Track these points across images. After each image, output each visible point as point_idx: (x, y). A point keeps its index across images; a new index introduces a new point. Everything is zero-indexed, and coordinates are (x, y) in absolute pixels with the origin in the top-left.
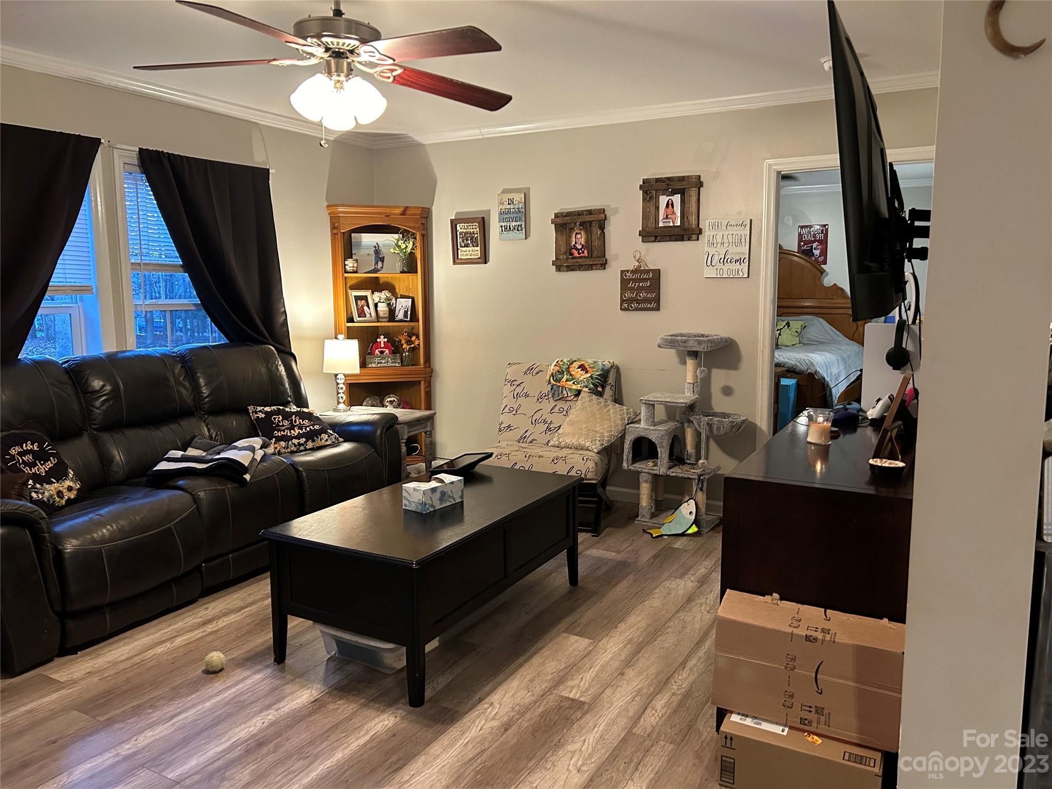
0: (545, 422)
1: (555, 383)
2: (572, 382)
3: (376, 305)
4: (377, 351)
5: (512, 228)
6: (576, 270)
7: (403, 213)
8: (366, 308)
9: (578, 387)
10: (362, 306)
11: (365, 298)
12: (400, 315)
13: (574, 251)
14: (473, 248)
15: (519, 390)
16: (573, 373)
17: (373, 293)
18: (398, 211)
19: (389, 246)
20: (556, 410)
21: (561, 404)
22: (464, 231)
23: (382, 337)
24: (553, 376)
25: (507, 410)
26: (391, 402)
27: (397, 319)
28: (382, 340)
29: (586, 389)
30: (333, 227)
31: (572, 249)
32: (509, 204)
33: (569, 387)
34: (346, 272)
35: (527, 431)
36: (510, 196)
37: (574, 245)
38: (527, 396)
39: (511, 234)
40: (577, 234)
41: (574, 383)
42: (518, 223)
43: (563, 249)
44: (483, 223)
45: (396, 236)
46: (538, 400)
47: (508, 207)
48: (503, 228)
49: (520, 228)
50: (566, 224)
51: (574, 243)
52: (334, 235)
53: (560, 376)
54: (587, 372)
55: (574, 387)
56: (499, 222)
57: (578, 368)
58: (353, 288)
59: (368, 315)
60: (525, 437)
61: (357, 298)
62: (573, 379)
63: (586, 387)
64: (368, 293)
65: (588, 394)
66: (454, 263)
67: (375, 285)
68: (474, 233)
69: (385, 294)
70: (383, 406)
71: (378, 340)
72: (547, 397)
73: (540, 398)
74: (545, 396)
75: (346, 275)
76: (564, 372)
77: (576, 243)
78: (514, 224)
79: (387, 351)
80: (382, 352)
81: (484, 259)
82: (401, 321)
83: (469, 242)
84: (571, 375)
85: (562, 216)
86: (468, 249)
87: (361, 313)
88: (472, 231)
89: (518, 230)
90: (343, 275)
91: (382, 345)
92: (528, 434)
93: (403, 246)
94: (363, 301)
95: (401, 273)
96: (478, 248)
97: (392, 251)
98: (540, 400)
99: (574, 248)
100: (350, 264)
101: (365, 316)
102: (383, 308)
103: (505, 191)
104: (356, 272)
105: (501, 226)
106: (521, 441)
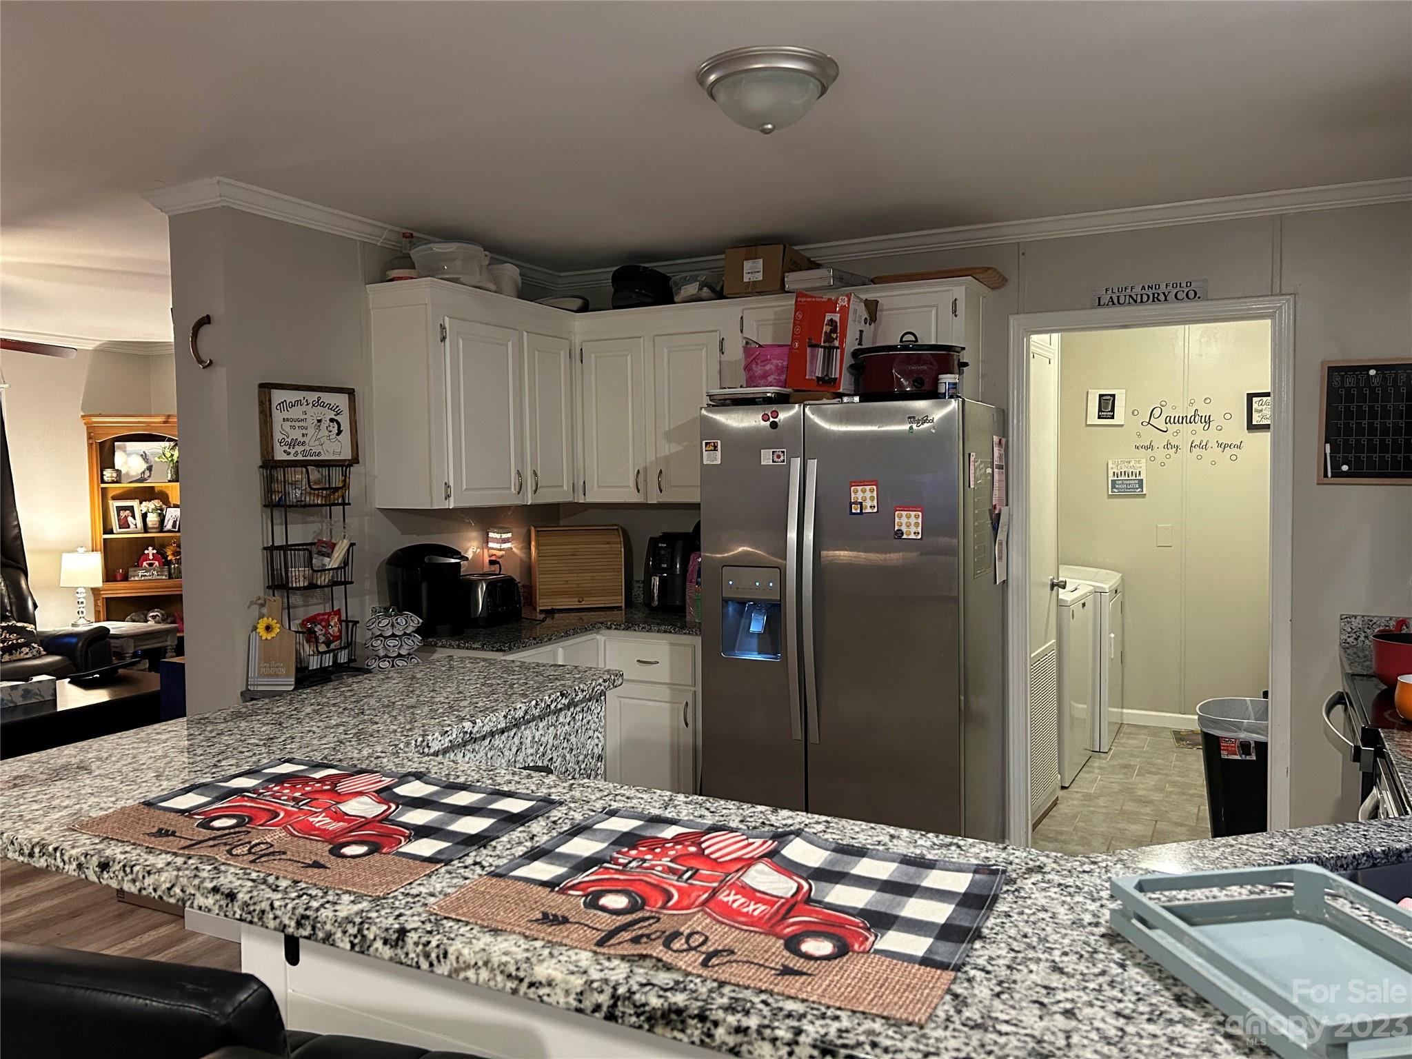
4: (145, 564)
7: (165, 422)
8: (130, 519)
10: (126, 517)
11: (131, 509)
12: (169, 526)
17: (141, 503)
18: (160, 420)
19: (154, 455)
23: (150, 548)
26: (154, 617)
27: (165, 529)
28: (150, 551)
30: (89, 438)
34: (103, 481)
45: (166, 444)
52: (90, 445)
58: (115, 498)
59: (132, 526)
61: (119, 509)
64: (135, 503)
67: (147, 494)
69: (157, 503)
70: (146, 621)
71: (146, 552)
75: (103, 485)
79: (157, 563)
80: (151, 565)
82: (169, 531)
87: (124, 524)
90: (98, 486)
91: (151, 557)
93: (168, 455)
94: (128, 512)
95: (169, 481)
97: (157, 459)
100: (108, 474)
101: (129, 527)
102: (152, 519)
104: (117, 482)
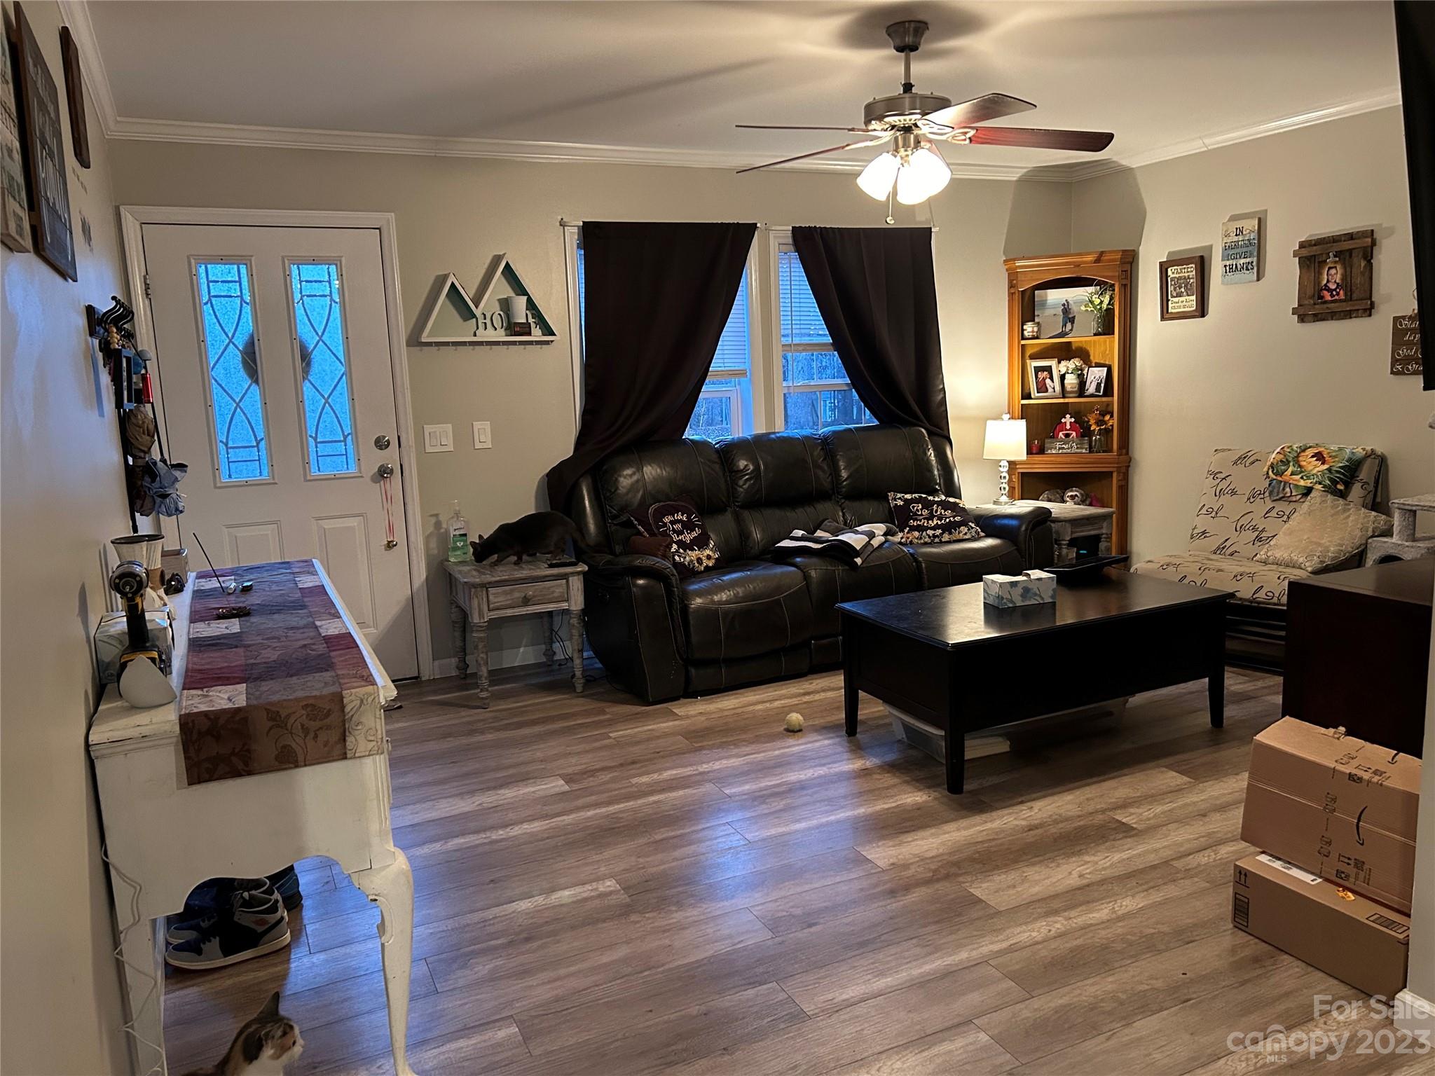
0: (1254, 529)
1: (1274, 477)
2: (1300, 476)
3: (1063, 377)
4: (1061, 434)
5: (1239, 267)
6: (1327, 320)
7: (1098, 260)
8: (1048, 381)
9: (1308, 483)
10: (1044, 379)
11: (1049, 369)
12: (1091, 389)
13: (1325, 292)
14: (1187, 298)
15: (1223, 485)
16: (1303, 463)
17: (1059, 362)
18: (1090, 258)
19: (1079, 303)
20: (1273, 513)
21: (1281, 506)
22: (1177, 276)
23: (1068, 416)
24: (1273, 468)
25: (1204, 511)
26: (1072, 497)
27: (1087, 393)
28: (1068, 420)
29: (1319, 487)
30: (1011, 286)
31: (1322, 290)
32: (1236, 235)
33: (1295, 483)
34: (1023, 338)
35: (1227, 540)
36: (1239, 224)
37: (1326, 285)
38: (1234, 493)
39: (1238, 276)
40: (1330, 268)
41: (1302, 478)
42: (1248, 260)
43: (1310, 291)
44: (1202, 264)
45: (1091, 289)
46: (1249, 499)
47: (1236, 239)
48: (1228, 268)
49: (1250, 267)
50: (1315, 256)
51: (1325, 282)
52: (1011, 295)
53: (1283, 468)
54: (1323, 463)
55: (1302, 483)
56: (1222, 260)
57: (1313, 457)
58: (1033, 357)
59: (1050, 390)
60: (1223, 548)
61: (1038, 369)
62: (1301, 472)
63: (1320, 483)
64: (1052, 363)
65: (1321, 493)
66: (1163, 318)
67: (1064, 352)
68: (1189, 278)
69: (1076, 362)
70: (1064, 501)
71: (1063, 420)
72: (1262, 496)
73: (1253, 496)
74: (1260, 494)
75: (1023, 342)
76: (1289, 462)
77: (1328, 281)
78: (1242, 261)
79: (1074, 434)
80: (1067, 436)
81: (1202, 311)
82: (1092, 396)
83: (1183, 290)
84: (1300, 466)
85: (1311, 245)
86: (1181, 299)
87: (1042, 388)
88: (1186, 275)
89: (1248, 269)
90: (1019, 342)
91: (1068, 427)
92: (1228, 544)
93: (1097, 301)
94: (1046, 373)
95: (1095, 335)
96: (1194, 298)
97: (1083, 308)
98: (1252, 500)
99: (1325, 289)
100: (1029, 328)
101: (1046, 391)
102: (1071, 380)
103: (1234, 218)
104: (1037, 338)
105: (1225, 266)
106: (1218, 552)
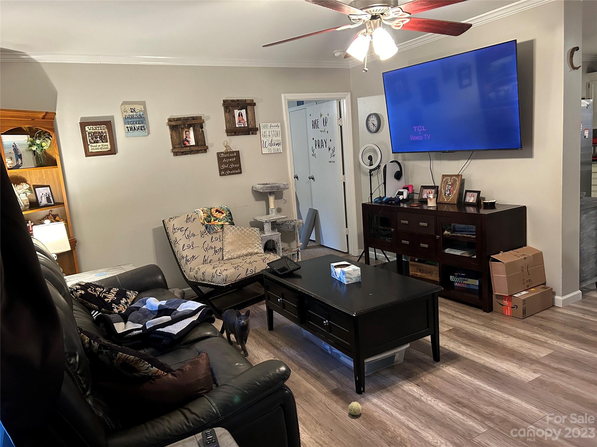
0: (212, 248)
1: (208, 224)
2: (217, 221)
5: (136, 128)
6: (189, 154)
7: (44, 118)
9: (222, 223)
12: (43, 202)
13: (186, 142)
14: (103, 144)
15: (187, 233)
16: (215, 215)
20: (214, 239)
21: (215, 236)
22: (93, 131)
24: (205, 220)
25: (186, 247)
29: (227, 223)
31: (184, 141)
32: (131, 112)
33: (217, 224)
35: (205, 256)
36: (133, 107)
37: (185, 139)
38: (194, 235)
39: (136, 133)
40: (186, 131)
41: (219, 221)
42: (141, 125)
43: (178, 142)
44: (109, 125)
46: (201, 236)
47: (131, 114)
48: (129, 129)
49: (143, 129)
50: (177, 125)
51: (185, 137)
53: (209, 219)
54: (222, 213)
55: (220, 223)
56: (125, 124)
57: (216, 212)
60: (206, 260)
62: (217, 219)
63: (227, 222)
65: (229, 225)
66: (87, 155)
68: (102, 133)
73: (202, 234)
74: (204, 233)
76: (210, 216)
77: (186, 137)
78: (138, 125)
81: (113, 151)
83: (99, 139)
84: (215, 217)
85: (174, 121)
86: (98, 144)
88: (100, 131)
89: (142, 130)
92: (206, 258)
98: (203, 236)
99: (185, 141)
100: (9, 162)
103: (124, 103)
105: (127, 127)
106: (205, 263)
